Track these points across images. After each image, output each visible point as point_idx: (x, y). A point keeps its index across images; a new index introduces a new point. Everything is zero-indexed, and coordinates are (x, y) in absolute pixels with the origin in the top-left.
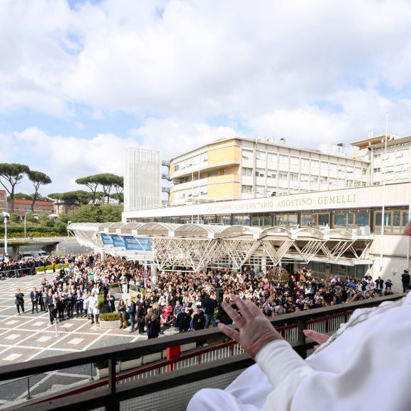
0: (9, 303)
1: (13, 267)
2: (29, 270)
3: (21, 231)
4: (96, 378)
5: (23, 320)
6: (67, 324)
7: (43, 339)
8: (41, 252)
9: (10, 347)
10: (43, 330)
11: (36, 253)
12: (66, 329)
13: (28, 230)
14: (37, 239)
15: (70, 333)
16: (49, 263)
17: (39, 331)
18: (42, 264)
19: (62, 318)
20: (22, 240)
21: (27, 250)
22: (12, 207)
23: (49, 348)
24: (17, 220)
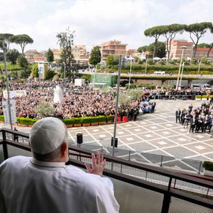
0: (172, 114)
1: (182, 93)
2: (191, 96)
3: (196, 70)
4: (202, 174)
5: (175, 126)
6: (199, 136)
7: (181, 139)
8: (206, 85)
9: (163, 137)
10: (184, 135)
11: (203, 85)
12: (198, 139)
13: (201, 70)
14: (205, 76)
15: (199, 141)
16: (205, 94)
17: (181, 134)
18: (200, 94)
19: (197, 131)
20: (195, 76)
21: (197, 83)
22: (195, 54)
23: (182, 145)
24: (195, 62)
